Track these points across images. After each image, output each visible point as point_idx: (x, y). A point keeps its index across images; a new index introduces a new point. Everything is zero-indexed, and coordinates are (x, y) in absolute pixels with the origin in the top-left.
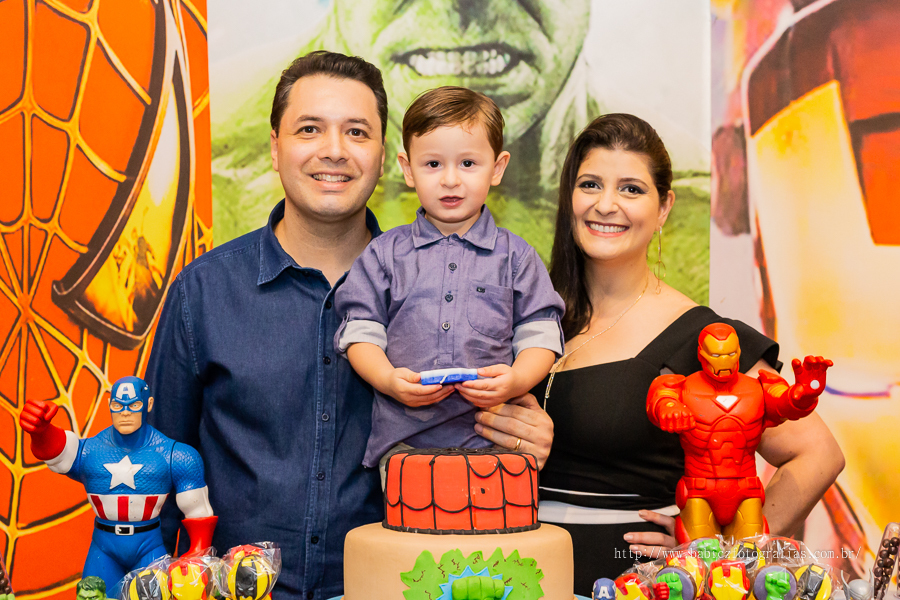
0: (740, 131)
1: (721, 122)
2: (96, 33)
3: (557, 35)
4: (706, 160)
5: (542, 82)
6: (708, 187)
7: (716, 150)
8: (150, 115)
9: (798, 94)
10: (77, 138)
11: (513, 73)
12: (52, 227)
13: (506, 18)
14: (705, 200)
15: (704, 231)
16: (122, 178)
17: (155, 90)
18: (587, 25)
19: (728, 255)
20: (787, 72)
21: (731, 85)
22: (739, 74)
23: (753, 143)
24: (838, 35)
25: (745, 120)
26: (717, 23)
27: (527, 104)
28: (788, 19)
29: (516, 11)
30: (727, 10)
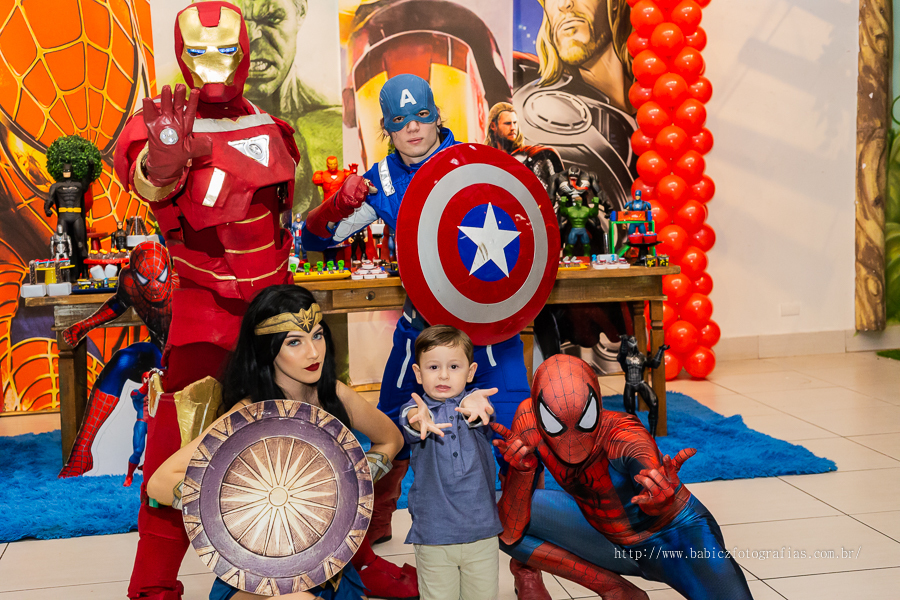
0: (352, 90)
1: (345, 87)
2: (112, 57)
3: (284, 56)
4: (340, 101)
5: (279, 73)
6: (341, 110)
7: (344, 97)
8: (134, 87)
9: (372, 77)
10: (106, 96)
11: (269, 70)
12: (99, 130)
13: (265, 50)
14: (341, 115)
15: (341, 127)
16: (125, 111)
17: (135, 78)
18: (295, 52)
19: (349, 135)
20: (368, 69)
21: (348, 74)
22: (351, 69)
23: (357, 94)
24: (386, 55)
25: (354, 86)
26: (342, 51)
27: (274, 81)
28: (368, 49)
29: (269, 47)
30: (346, 45)
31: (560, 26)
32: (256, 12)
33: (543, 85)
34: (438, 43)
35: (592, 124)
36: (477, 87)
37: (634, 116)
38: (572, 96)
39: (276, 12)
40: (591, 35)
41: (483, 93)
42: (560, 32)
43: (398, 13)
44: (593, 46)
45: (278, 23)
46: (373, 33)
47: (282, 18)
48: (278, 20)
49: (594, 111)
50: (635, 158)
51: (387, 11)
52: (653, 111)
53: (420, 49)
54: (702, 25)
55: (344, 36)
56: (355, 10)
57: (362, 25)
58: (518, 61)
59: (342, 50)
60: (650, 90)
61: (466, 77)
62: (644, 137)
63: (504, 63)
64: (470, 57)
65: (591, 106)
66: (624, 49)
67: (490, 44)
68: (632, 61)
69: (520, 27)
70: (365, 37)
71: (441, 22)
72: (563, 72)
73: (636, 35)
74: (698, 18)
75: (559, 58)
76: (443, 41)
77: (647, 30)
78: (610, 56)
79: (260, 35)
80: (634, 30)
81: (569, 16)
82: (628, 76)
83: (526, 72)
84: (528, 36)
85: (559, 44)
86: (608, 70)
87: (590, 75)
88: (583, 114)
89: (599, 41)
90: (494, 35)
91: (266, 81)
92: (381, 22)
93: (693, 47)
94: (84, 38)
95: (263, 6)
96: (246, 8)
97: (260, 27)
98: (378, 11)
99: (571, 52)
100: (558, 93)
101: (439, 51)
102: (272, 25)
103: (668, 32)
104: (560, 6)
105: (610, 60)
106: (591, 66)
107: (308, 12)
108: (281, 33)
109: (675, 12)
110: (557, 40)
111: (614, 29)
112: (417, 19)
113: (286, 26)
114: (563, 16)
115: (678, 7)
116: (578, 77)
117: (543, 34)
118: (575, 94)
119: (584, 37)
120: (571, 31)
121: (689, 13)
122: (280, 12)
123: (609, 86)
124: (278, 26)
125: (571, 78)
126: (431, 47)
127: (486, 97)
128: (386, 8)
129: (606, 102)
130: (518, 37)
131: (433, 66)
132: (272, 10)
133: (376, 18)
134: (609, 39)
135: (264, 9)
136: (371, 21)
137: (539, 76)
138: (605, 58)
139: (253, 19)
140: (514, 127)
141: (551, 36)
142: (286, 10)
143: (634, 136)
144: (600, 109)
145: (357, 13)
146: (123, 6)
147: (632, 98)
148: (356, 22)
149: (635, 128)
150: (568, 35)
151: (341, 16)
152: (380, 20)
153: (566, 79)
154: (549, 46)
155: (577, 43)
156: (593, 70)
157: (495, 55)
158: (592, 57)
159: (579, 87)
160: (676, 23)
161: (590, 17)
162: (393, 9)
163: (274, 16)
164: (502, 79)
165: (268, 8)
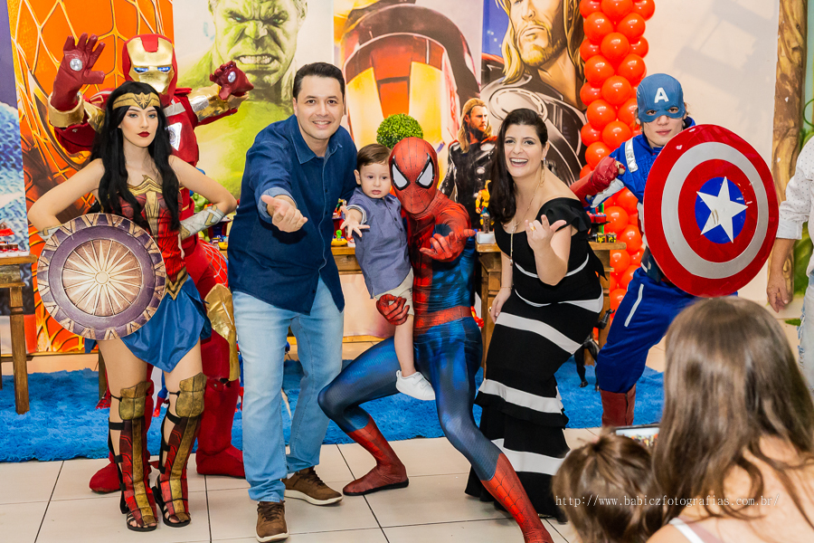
3: (286, 52)
5: (282, 67)
11: (272, 63)
18: (296, 48)
20: (358, 64)
22: (343, 64)
25: (345, 79)
26: (336, 49)
27: (277, 73)
28: (358, 47)
29: (273, 43)
30: (339, 44)
31: (523, 32)
32: (263, 14)
33: (506, 83)
34: (417, 44)
35: (548, 117)
36: (450, 83)
37: (584, 112)
38: (531, 93)
39: (280, 13)
40: (549, 41)
41: (455, 88)
42: (522, 38)
43: (384, 18)
44: (550, 51)
45: (281, 23)
46: (362, 34)
47: (285, 19)
48: (281, 21)
49: (549, 107)
50: (584, 148)
51: (375, 16)
52: (601, 108)
53: (402, 49)
54: (645, 35)
55: (337, 36)
56: (348, 14)
57: (353, 26)
58: (486, 62)
59: (335, 47)
60: (599, 90)
61: (442, 74)
62: (592, 130)
63: (474, 64)
64: (445, 57)
65: (548, 103)
66: (577, 53)
67: (462, 45)
68: (584, 65)
69: (489, 32)
70: (356, 37)
71: (421, 26)
72: (524, 72)
73: (588, 42)
74: (642, 30)
75: (521, 60)
76: (422, 42)
77: (598, 39)
78: (565, 58)
79: (266, 33)
80: (586, 38)
81: (531, 24)
82: (580, 78)
83: (492, 72)
84: (495, 40)
85: (521, 48)
86: (563, 72)
87: (547, 75)
88: (540, 109)
89: (555, 47)
90: (466, 39)
91: (269, 73)
92: (370, 25)
93: (638, 54)
94: (115, 32)
95: (269, 8)
96: (254, 9)
97: (266, 26)
98: (367, 15)
99: (532, 55)
100: (519, 90)
101: (419, 51)
102: (276, 25)
103: (616, 41)
104: (524, 15)
105: (564, 63)
106: (548, 67)
107: (307, 14)
108: (284, 32)
109: (622, 24)
110: (520, 44)
111: (569, 36)
112: (401, 23)
113: (288, 26)
114: (526, 24)
115: (624, 19)
116: (537, 76)
117: (508, 39)
118: (533, 91)
119: (543, 42)
120: (532, 37)
121: (634, 25)
122: (283, 14)
123: (563, 85)
124: (281, 26)
125: (531, 77)
126: (412, 47)
127: (457, 92)
128: (374, 13)
129: (560, 99)
130: (486, 41)
131: (413, 64)
132: (276, 12)
133: (365, 21)
134: (564, 44)
135: (270, 11)
136: (361, 24)
137: (503, 75)
138: (560, 61)
139: (260, 19)
140: (485, 119)
141: (515, 41)
142: (288, 12)
143: (583, 129)
144: (555, 105)
145: (349, 17)
146: (149, 5)
147: (583, 96)
148: (348, 24)
149: (584, 123)
150: (530, 40)
151: (335, 18)
152: (369, 23)
153: (526, 79)
154: (512, 49)
155: (536, 47)
156: (550, 71)
157: (467, 56)
158: (550, 60)
159: (538, 86)
160: (623, 33)
161: (549, 26)
162: (380, 14)
163: (278, 17)
164: (472, 77)
165: (274, 10)
